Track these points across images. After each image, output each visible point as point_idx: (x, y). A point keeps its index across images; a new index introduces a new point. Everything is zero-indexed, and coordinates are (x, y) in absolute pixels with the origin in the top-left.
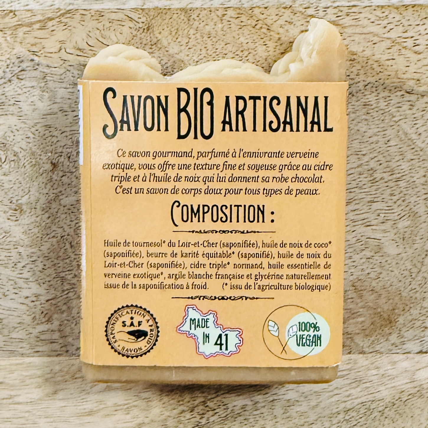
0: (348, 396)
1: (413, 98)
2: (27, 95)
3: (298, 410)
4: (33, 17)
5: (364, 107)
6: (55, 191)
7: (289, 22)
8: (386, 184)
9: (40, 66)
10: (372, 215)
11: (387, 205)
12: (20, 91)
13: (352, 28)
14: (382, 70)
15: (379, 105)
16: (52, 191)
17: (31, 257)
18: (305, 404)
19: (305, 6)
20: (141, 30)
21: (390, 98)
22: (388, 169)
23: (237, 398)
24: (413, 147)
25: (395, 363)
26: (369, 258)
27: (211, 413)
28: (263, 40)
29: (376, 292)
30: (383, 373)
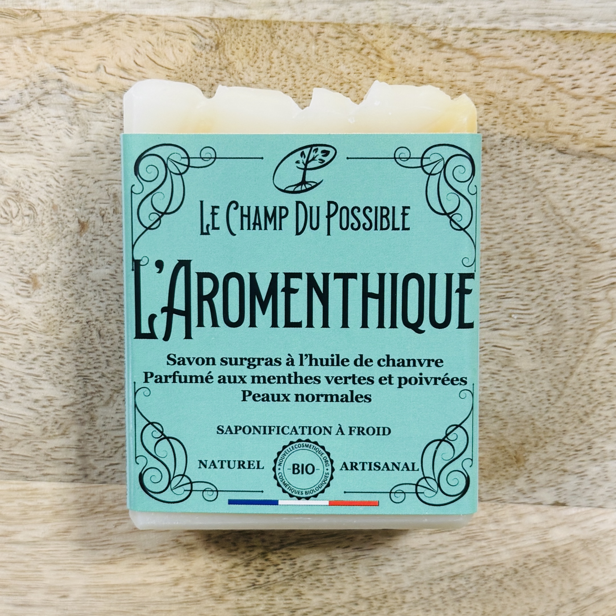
0: (456, 557)
1: (566, 159)
2: (50, 127)
3: (389, 571)
4: (64, 22)
5: (499, 168)
6: (81, 260)
7: (407, 48)
8: (523, 275)
9: (70, 89)
10: (501, 316)
11: (522, 303)
12: (41, 122)
13: (490, 59)
14: (526, 119)
15: (520, 167)
16: (78, 260)
17: (46, 346)
18: (397, 564)
19: (429, 26)
20: (208, 48)
21: (536, 159)
22: (527, 255)
23: (308, 551)
24: (562, 225)
25: (520, 516)
26: (493, 374)
27: (272, 569)
28: (369, 71)
29: (501, 419)
30: (504, 528)
